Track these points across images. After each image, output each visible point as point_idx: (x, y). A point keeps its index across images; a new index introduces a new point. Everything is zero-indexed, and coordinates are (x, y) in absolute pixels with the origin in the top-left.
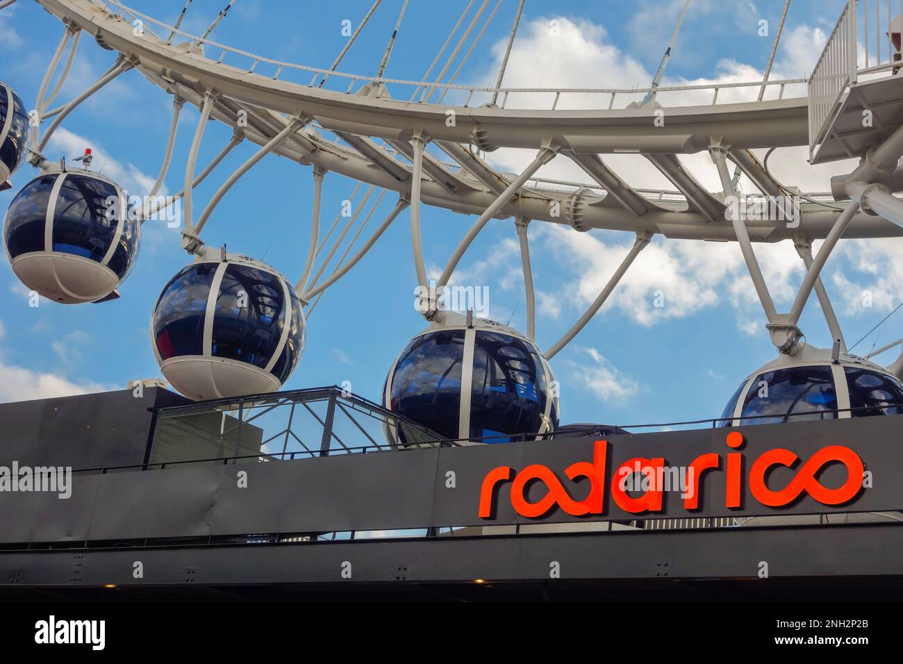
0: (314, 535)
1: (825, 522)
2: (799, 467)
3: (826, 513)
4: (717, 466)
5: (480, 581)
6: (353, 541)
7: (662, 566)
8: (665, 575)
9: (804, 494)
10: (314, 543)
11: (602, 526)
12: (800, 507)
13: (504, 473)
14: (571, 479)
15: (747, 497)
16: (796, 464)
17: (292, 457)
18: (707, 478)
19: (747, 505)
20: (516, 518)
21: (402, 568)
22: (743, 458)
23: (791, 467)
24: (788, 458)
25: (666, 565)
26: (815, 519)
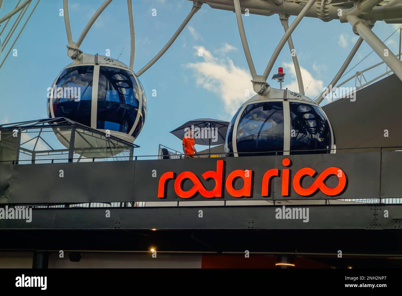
0: (67, 204)
1: (328, 203)
2: (317, 176)
3: (328, 199)
4: (277, 175)
5: (154, 230)
6: (90, 208)
7: (251, 223)
8: (252, 227)
9: (318, 190)
10: (67, 208)
11: (221, 203)
12: (316, 196)
13: (170, 175)
14: (205, 179)
15: (292, 190)
16: (315, 175)
17: (52, 162)
18: (272, 181)
19: (292, 194)
20: (177, 198)
21: (117, 222)
22: (290, 171)
23: (312, 177)
24: (311, 172)
25: (253, 222)
26: (323, 202)
